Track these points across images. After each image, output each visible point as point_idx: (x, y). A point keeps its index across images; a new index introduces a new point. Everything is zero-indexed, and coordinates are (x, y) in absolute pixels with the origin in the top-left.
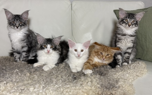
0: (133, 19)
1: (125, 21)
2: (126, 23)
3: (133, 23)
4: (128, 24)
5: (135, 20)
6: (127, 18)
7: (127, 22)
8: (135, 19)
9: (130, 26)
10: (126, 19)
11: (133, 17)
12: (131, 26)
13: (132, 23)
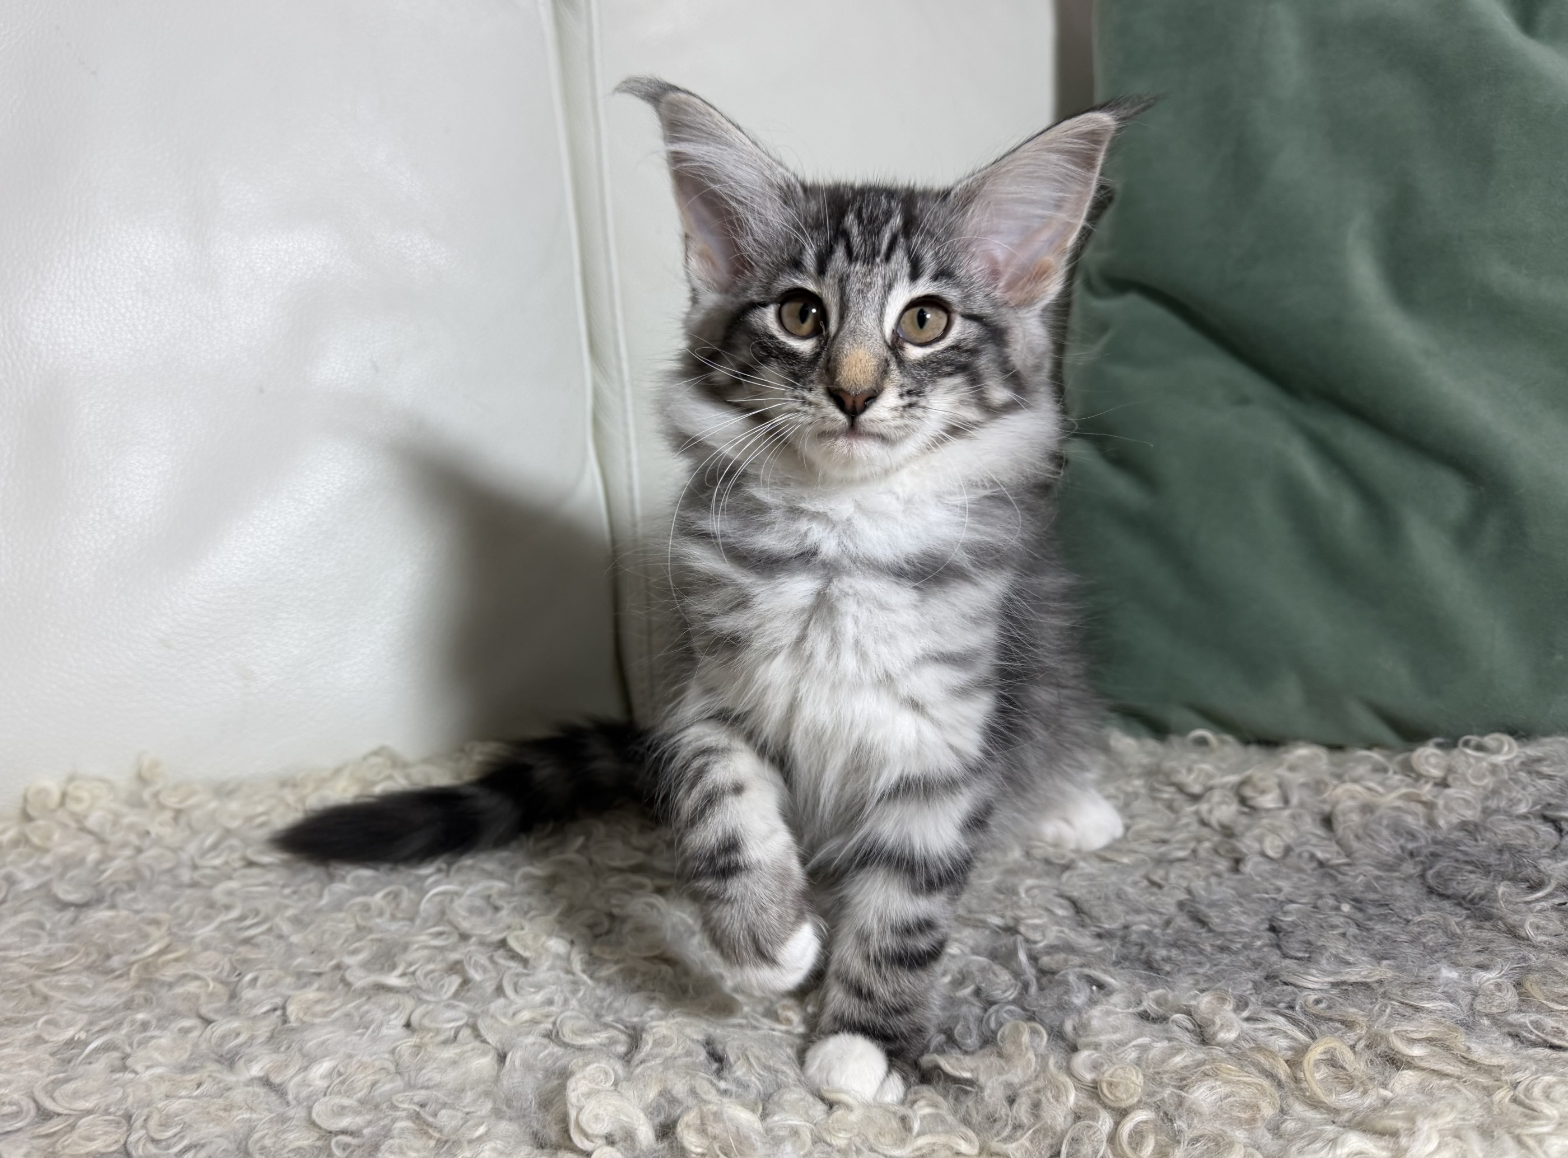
1: (768, 318)
2: (791, 356)
4: (831, 370)
7: (805, 347)
8: (943, 274)
9: (872, 397)
11: (910, 226)
12: (890, 400)
13: (895, 347)
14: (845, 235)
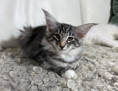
0: (70, 35)
3: (69, 42)
5: (73, 37)
6: (57, 31)
10: (56, 33)
14: (63, 29)
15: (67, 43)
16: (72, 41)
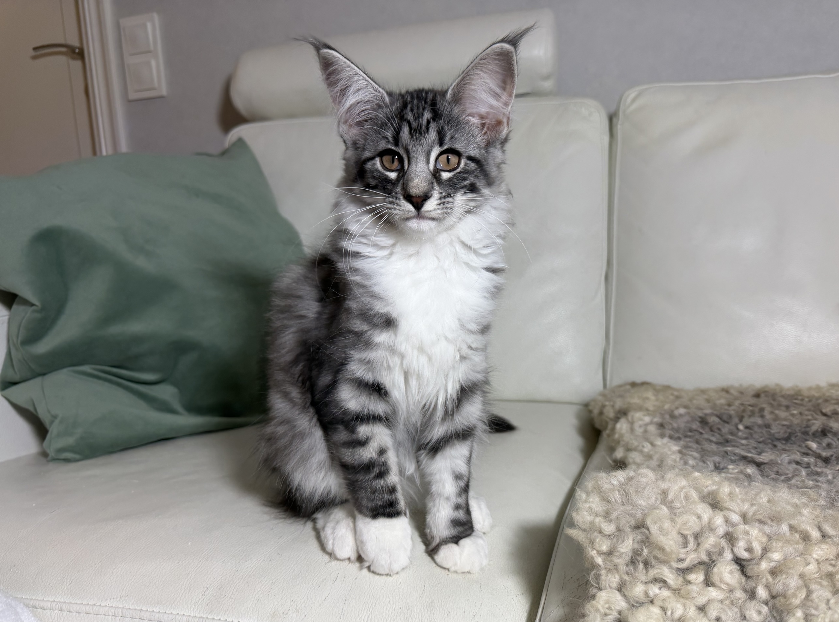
15: (435, 184)
16: (458, 170)
